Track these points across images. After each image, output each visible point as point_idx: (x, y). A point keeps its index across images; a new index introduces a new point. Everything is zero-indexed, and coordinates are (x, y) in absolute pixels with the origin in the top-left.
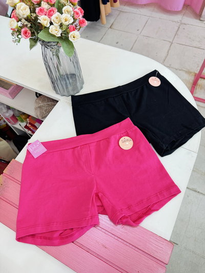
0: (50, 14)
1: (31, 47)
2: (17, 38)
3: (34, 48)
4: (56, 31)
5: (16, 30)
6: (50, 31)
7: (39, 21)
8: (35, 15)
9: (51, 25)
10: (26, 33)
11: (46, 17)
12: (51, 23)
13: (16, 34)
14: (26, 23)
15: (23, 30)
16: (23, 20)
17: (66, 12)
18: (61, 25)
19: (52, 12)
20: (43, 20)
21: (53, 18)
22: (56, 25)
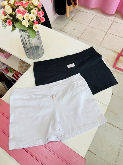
1: (13, 30)
2: (5, 25)
3: (14, 31)
4: (26, 23)
5: (4, 20)
6: (22, 24)
7: (16, 17)
8: (15, 13)
9: (23, 20)
10: (9, 22)
11: (21, 15)
12: (23, 19)
13: (4, 23)
14: (10, 17)
15: (8, 21)
16: (8, 16)
17: (33, 13)
18: (29, 21)
19: (25, 12)
20: (19, 16)
21: (25, 16)
22: (26, 20)
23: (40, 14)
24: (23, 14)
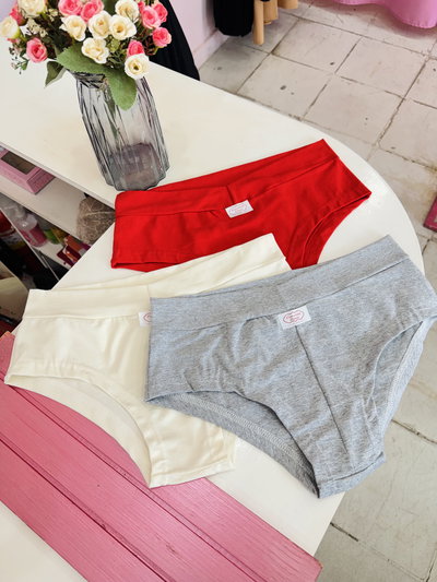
0: (87, 14)
1: (50, 79)
2: (22, 60)
3: (54, 84)
4: (97, 51)
5: (18, 42)
6: (83, 51)
7: (62, 27)
8: (56, 14)
9: (87, 37)
10: (36, 49)
11: (79, 19)
12: (88, 35)
13: (17, 52)
14: (37, 29)
15: (30, 44)
16: (31, 23)
17: (124, 12)
18: (109, 40)
19: (93, 9)
20: (72, 24)
21: (93, 22)
22: (99, 38)
23: (150, 17)
24: (87, 16)
